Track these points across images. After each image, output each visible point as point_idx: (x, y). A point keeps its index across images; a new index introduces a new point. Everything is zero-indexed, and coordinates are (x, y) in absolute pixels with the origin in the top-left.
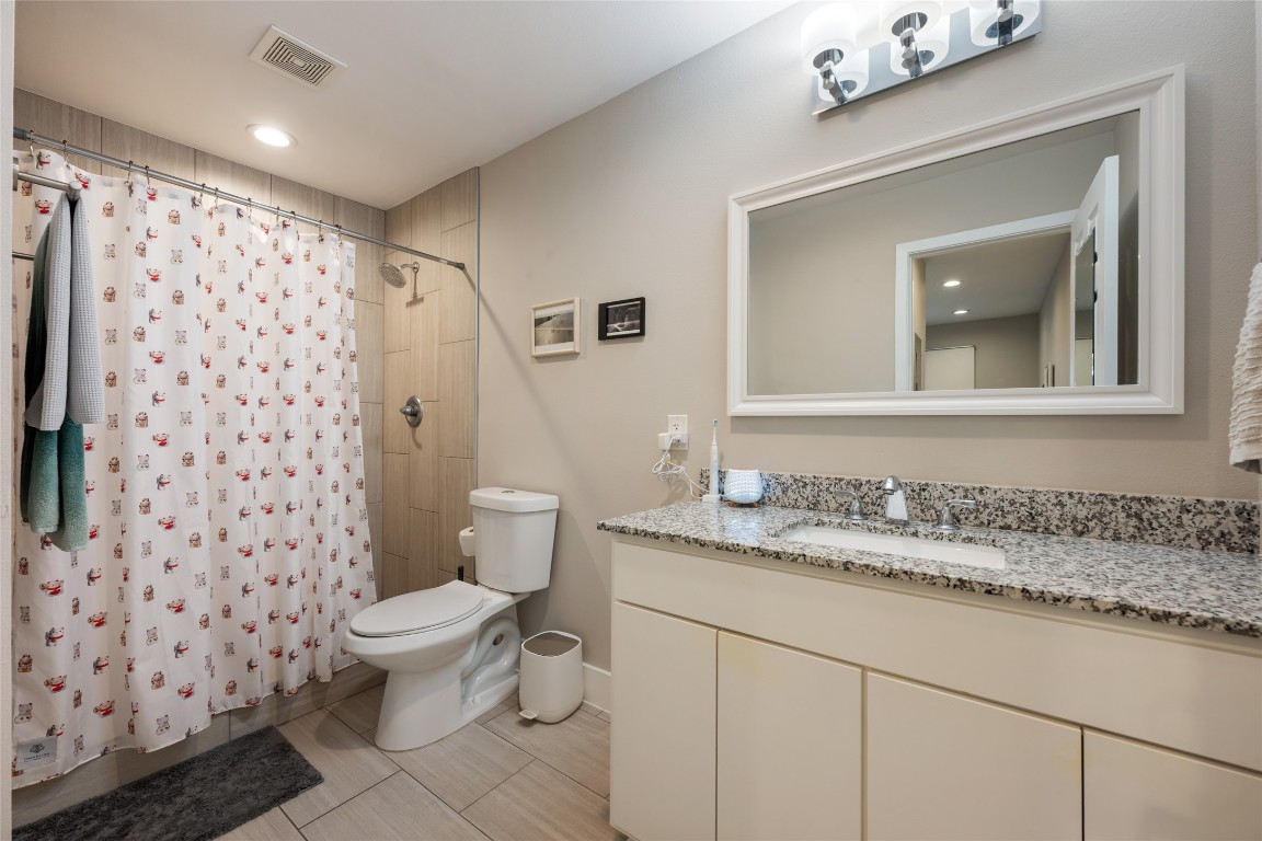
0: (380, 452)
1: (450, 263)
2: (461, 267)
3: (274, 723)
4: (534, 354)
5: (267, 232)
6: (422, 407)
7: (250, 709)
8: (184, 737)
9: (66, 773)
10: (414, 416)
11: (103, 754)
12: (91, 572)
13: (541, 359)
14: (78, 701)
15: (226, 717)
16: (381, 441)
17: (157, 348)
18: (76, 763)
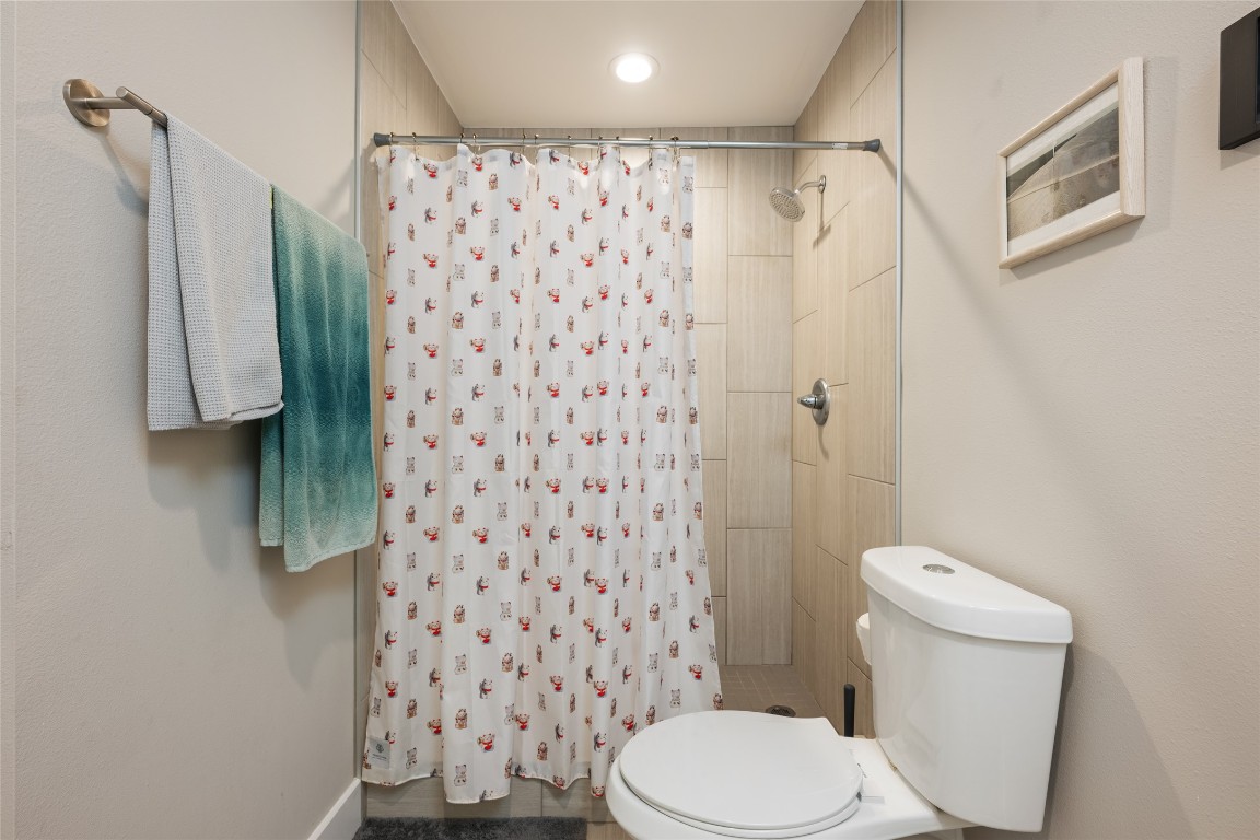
0: (788, 458)
1: (852, 146)
2: (874, 147)
3: (589, 816)
4: (1005, 258)
5: (586, 173)
6: (828, 395)
7: (557, 790)
8: (477, 800)
9: (397, 784)
10: (820, 410)
11: (433, 776)
12: (431, 577)
13: (1022, 266)
14: (412, 710)
15: (539, 785)
16: (789, 444)
17: (477, 336)
18: (409, 776)
